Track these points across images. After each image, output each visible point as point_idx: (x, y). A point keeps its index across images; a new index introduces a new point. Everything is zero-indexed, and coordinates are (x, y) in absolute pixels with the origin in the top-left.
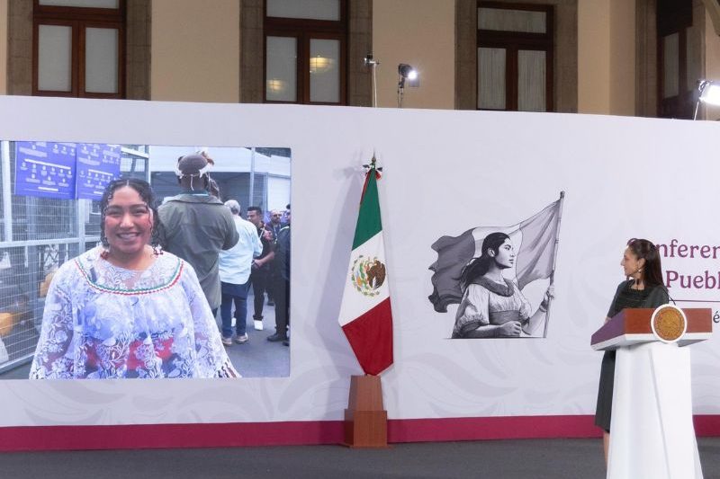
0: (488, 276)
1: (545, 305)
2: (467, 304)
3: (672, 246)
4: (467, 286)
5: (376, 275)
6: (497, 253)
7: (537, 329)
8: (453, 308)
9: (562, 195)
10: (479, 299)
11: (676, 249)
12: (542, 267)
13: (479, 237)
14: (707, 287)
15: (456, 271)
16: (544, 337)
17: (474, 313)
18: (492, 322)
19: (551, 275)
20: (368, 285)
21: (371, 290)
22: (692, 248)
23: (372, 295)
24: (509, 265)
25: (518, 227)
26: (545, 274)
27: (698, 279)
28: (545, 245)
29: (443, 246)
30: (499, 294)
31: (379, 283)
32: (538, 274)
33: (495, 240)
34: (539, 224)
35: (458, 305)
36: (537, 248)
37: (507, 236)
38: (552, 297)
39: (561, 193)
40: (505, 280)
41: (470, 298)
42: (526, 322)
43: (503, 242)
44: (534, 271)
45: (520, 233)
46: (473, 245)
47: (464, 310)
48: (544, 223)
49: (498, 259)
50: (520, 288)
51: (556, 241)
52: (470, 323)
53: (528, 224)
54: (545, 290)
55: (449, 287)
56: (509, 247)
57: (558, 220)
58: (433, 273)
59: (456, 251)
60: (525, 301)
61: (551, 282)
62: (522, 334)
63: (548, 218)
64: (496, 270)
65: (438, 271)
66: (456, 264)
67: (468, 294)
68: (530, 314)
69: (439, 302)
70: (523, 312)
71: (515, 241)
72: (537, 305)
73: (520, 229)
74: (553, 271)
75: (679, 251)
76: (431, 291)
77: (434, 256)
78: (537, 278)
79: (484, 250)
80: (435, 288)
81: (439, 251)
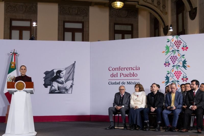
0: (58, 80)
1: (71, 86)
2: (53, 86)
3: (119, 68)
4: (52, 82)
6: (60, 75)
7: (70, 92)
8: (49, 87)
9: (75, 62)
10: (56, 85)
11: (120, 69)
12: (71, 78)
13: (55, 71)
14: (130, 76)
15: (50, 79)
16: (71, 93)
17: (54, 88)
18: (58, 90)
22: (124, 68)
24: (63, 77)
26: (71, 80)
27: (128, 75)
28: (71, 73)
29: (46, 73)
30: (60, 84)
34: (70, 68)
35: (50, 86)
36: (69, 73)
37: (62, 71)
38: (73, 84)
40: (62, 81)
41: (53, 85)
42: (67, 90)
45: (65, 70)
46: (54, 73)
47: (52, 87)
48: (71, 68)
49: (60, 76)
50: (65, 82)
51: (74, 72)
52: (53, 90)
53: (67, 68)
55: (48, 82)
56: (62, 73)
57: (74, 67)
58: (44, 79)
59: (50, 74)
60: (67, 85)
61: (73, 81)
62: (66, 93)
63: (72, 67)
64: (60, 79)
65: (45, 79)
66: (50, 77)
67: (53, 84)
68: (68, 88)
69: (46, 85)
70: (66, 88)
71: (64, 72)
72: (69, 86)
73: (65, 69)
74: (73, 79)
75: (121, 69)
76: (44, 83)
77: (44, 75)
78: (69, 80)
79: (57, 74)
80: (45, 82)
81: (45, 74)
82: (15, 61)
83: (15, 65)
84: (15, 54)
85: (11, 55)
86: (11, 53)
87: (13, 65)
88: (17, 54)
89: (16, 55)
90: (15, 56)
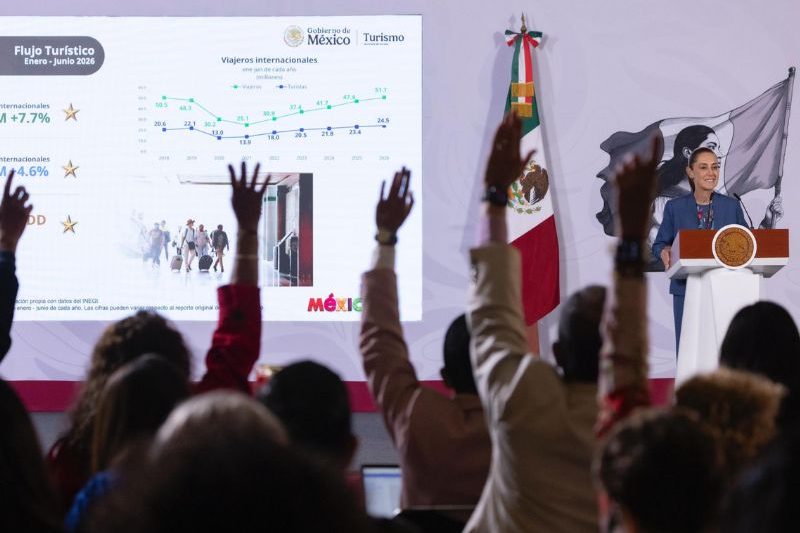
5: (535, 184)
9: (792, 72)
12: (763, 171)
13: (669, 132)
19: (776, 183)
20: (523, 199)
21: (529, 206)
23: (529, 211)
25: (726, 117)
26: (767, 183)
28: (767, 142)
31: (540, 196)
32: (758, 181)
33: (694, 136)
34: (757, 112)
36: (756, 145)
37: (710, 131)
38: (779, 214)
39: (791, 70)
43: (706, 138)
44: (750, 178)
45: (730, 126)
48: (765, 111)
51: (784, 136)
53: (741, 113)
54: (768, 203)
56: (712, 145)
57: (786, 106)
61: (777, 192)
63: (772, 104)
73: (730, 120)
74: (779, 179)
77: (604, 159)
78: (755, 187)
79: (678, 149)
80: (606, 203)
81: (612, 153)
82: (529, 77)
83: (533, 100)
84: (527, 38)
85: (510, 43)
86: (508, 32)
87: (522, 100)
88: (538, 39)
89: (535, 44)
90: (531, 47)
